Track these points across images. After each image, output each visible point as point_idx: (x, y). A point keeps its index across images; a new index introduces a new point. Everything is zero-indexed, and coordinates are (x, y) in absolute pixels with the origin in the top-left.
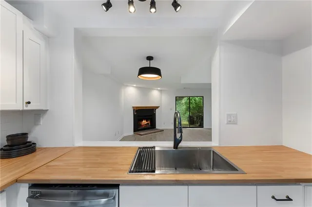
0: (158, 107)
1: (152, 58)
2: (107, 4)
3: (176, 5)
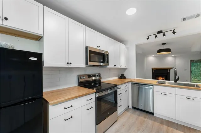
1: (165, 44)
2: (148, 38)
3: (174, 33)
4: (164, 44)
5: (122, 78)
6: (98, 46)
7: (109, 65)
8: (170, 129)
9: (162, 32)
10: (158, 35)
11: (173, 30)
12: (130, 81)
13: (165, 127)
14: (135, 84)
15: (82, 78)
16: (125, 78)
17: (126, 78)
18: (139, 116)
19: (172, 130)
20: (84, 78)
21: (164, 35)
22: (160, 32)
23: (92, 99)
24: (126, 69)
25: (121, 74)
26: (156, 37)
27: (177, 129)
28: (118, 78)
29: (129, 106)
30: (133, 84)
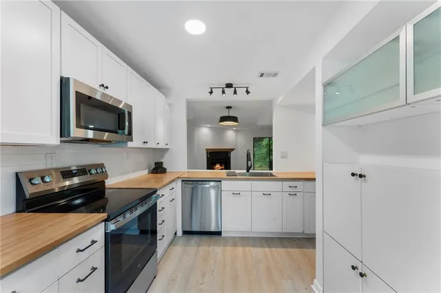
0: (233, 150)
1: (231, 107)
2: (211, 92)
3: (248, 92)
4: (229, 108)
5: (157, 173)
6: (103, 85)
7: (131, 140)
8: (247, 249)
9: (232, 87)
10: (226, 90)
11: (247, 88)
12: (178, 178)
13: (240, 249)
14: (190, 182)
15: (37, 181)
16: (164, 171)
17: (167, 170)
18: (199, 245)
19: (250, 251)
20: (47, 179)
21: (235, 92)
22: (229, 86)
23: (94, 242)
24: (167, 150)
25: (156, 163)
26: (223, 92)
27: (254, 246)
28: (149, 173)
29: (176, 233)
30: (185, 181)
